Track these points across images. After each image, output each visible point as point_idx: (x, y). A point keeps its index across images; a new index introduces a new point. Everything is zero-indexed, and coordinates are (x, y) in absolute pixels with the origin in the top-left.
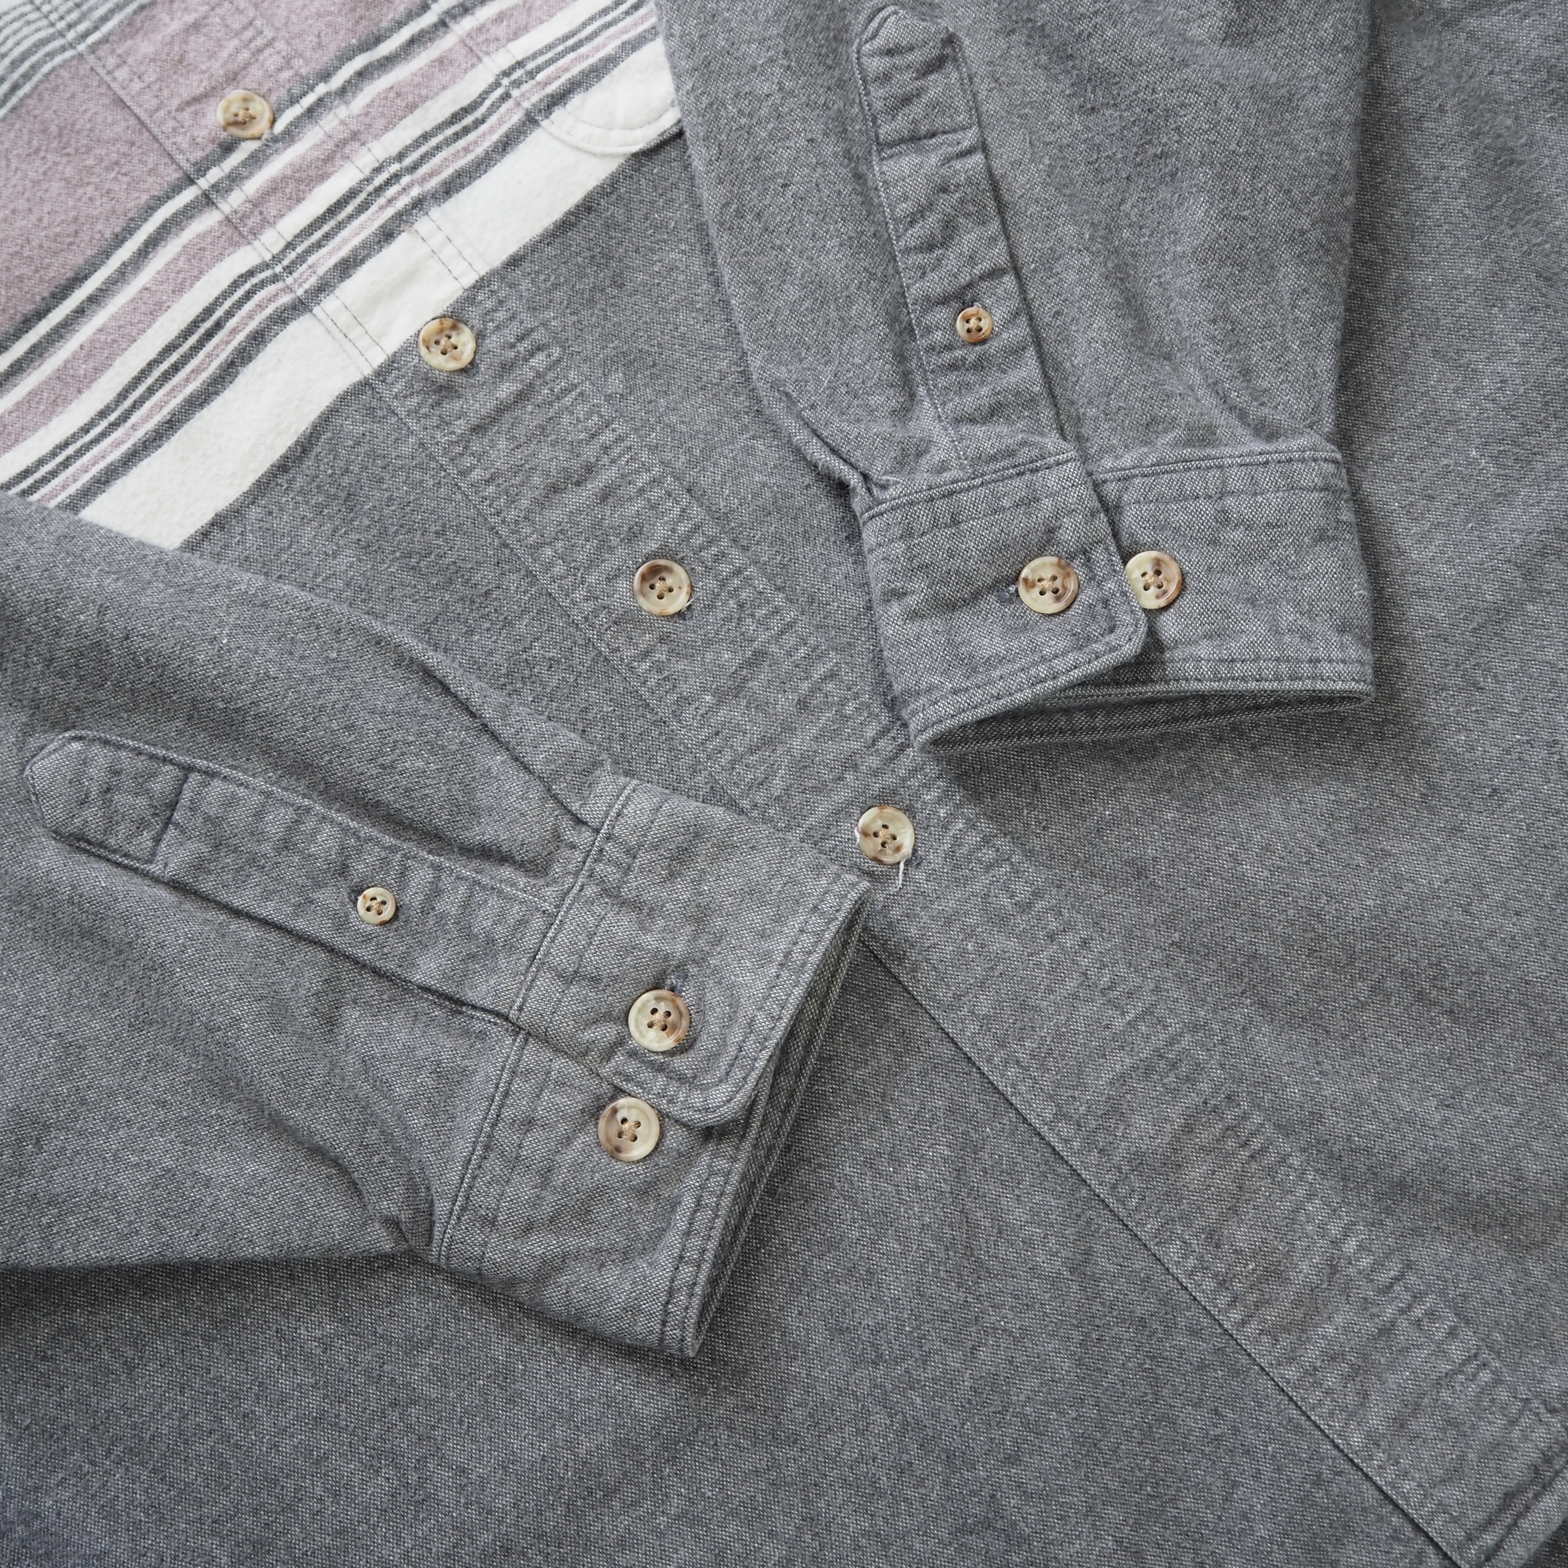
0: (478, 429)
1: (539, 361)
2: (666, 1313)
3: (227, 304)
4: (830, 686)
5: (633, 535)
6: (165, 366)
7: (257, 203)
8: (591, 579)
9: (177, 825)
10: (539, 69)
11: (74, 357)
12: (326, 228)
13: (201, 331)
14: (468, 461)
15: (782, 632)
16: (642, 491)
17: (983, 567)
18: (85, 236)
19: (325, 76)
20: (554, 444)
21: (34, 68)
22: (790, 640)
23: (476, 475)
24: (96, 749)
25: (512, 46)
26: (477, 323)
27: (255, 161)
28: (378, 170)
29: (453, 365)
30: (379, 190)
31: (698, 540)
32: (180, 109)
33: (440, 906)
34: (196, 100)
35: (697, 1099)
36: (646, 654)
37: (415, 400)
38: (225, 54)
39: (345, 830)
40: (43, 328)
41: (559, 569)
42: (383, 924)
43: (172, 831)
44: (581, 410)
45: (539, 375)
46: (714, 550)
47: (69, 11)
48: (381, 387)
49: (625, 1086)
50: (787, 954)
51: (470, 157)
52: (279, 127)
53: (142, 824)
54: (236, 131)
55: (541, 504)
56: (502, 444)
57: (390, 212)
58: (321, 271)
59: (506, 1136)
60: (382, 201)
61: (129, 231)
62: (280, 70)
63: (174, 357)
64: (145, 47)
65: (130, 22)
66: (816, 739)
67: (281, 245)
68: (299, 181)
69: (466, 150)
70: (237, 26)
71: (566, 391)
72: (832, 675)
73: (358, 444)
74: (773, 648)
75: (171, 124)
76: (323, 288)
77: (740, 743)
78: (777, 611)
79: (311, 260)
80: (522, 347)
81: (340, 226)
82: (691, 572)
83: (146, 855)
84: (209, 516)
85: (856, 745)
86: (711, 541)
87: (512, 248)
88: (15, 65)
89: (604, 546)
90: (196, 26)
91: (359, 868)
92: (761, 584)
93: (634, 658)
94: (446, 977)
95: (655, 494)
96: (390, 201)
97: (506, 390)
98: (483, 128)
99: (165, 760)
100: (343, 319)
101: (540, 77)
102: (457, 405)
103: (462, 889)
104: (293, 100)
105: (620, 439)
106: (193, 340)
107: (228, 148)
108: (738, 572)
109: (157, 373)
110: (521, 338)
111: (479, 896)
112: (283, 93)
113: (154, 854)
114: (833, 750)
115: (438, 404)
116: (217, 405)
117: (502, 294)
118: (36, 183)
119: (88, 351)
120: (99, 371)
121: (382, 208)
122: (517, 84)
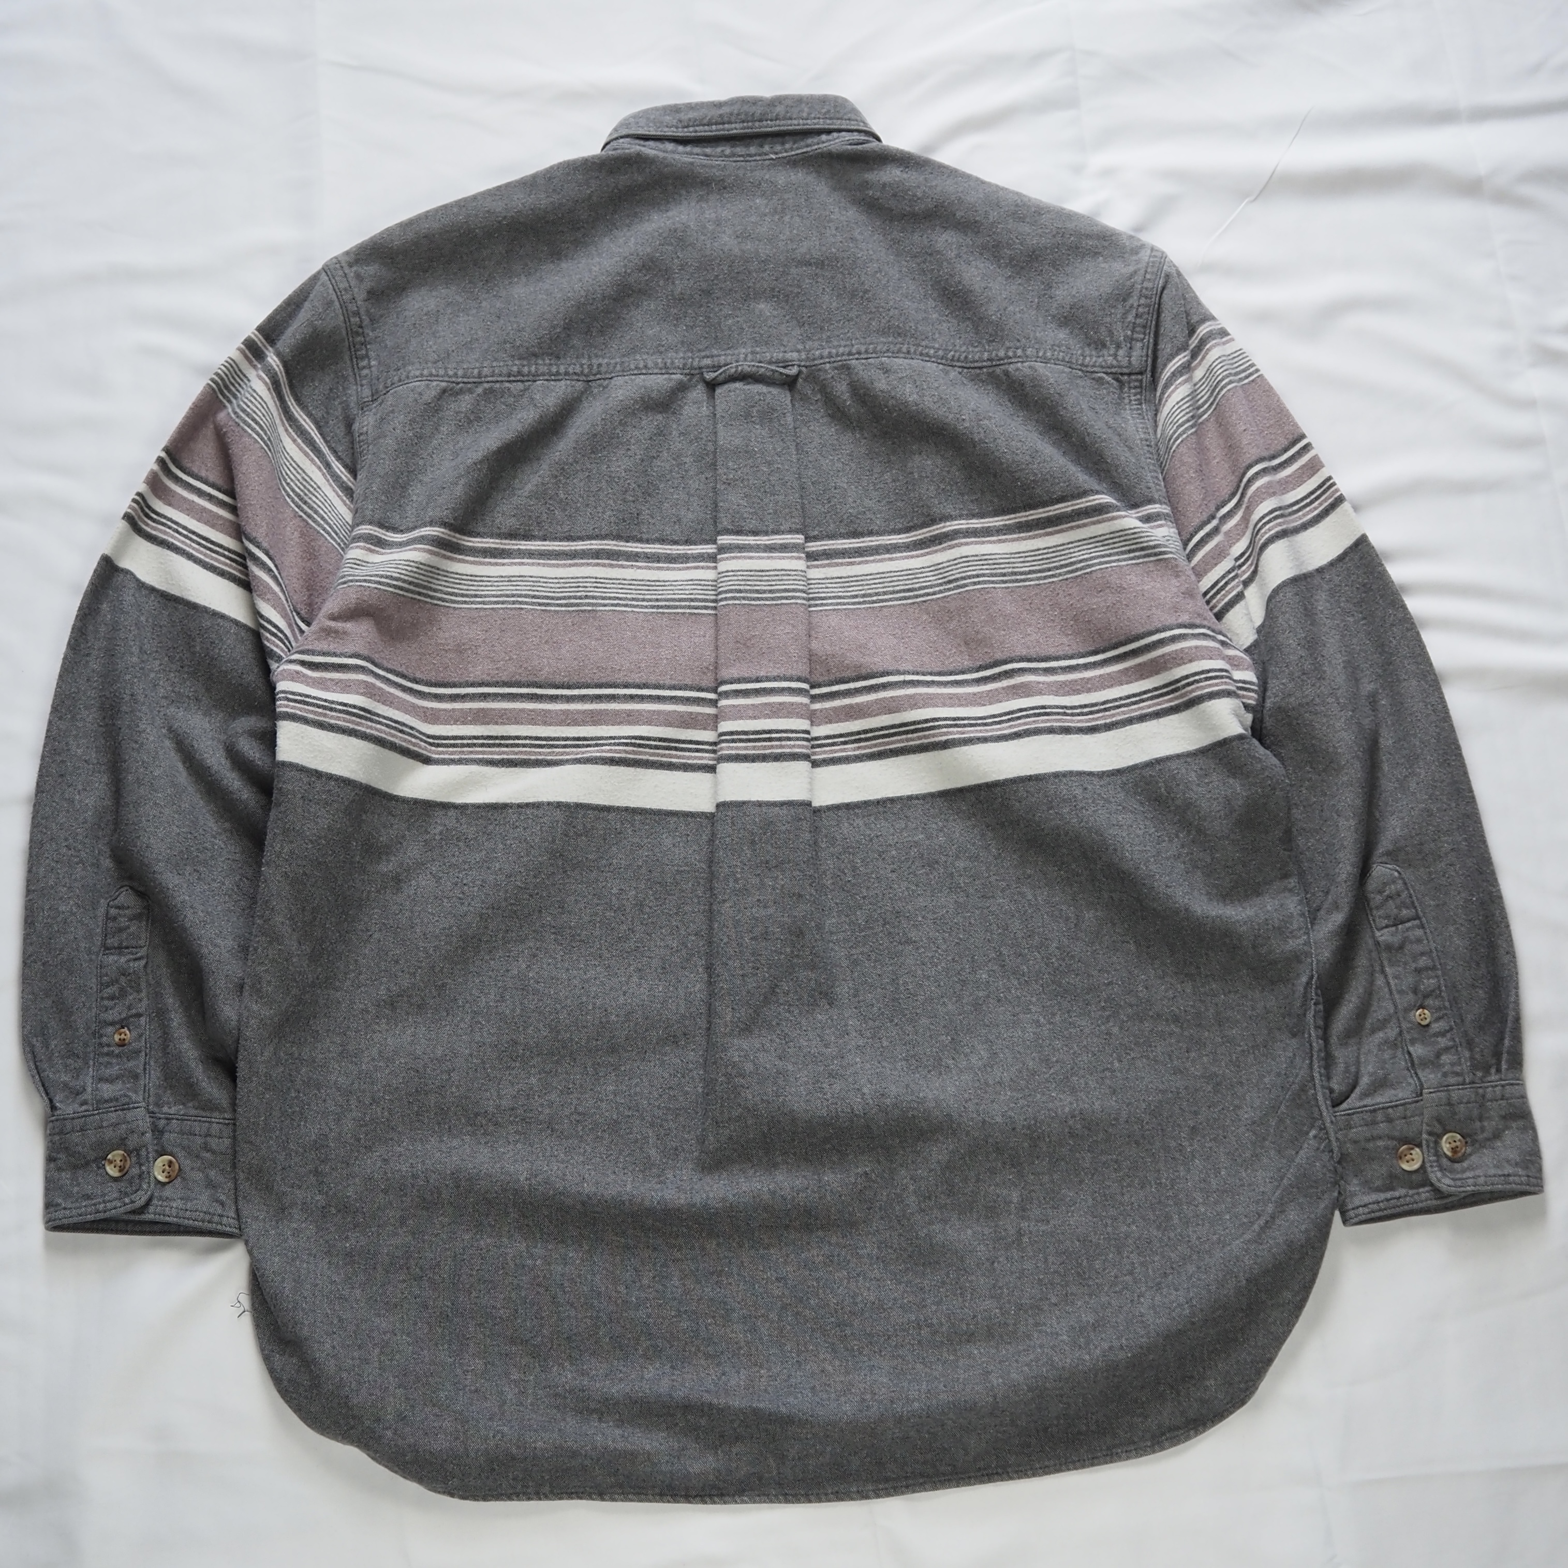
9: (1397, 929)
24: (1400, 882)
33: (1439, 1039)
42: (1419, 1024)
43: (1394, 929)
49: (1424, 1147)
53: (1388, 917)
59: (1380, 1116)
83: (1379, 926)
91: (1431, 1002)
94: (1419, 1059)
99: (1415, 908)
111: (1453, 1051)
113: (1383, 928)
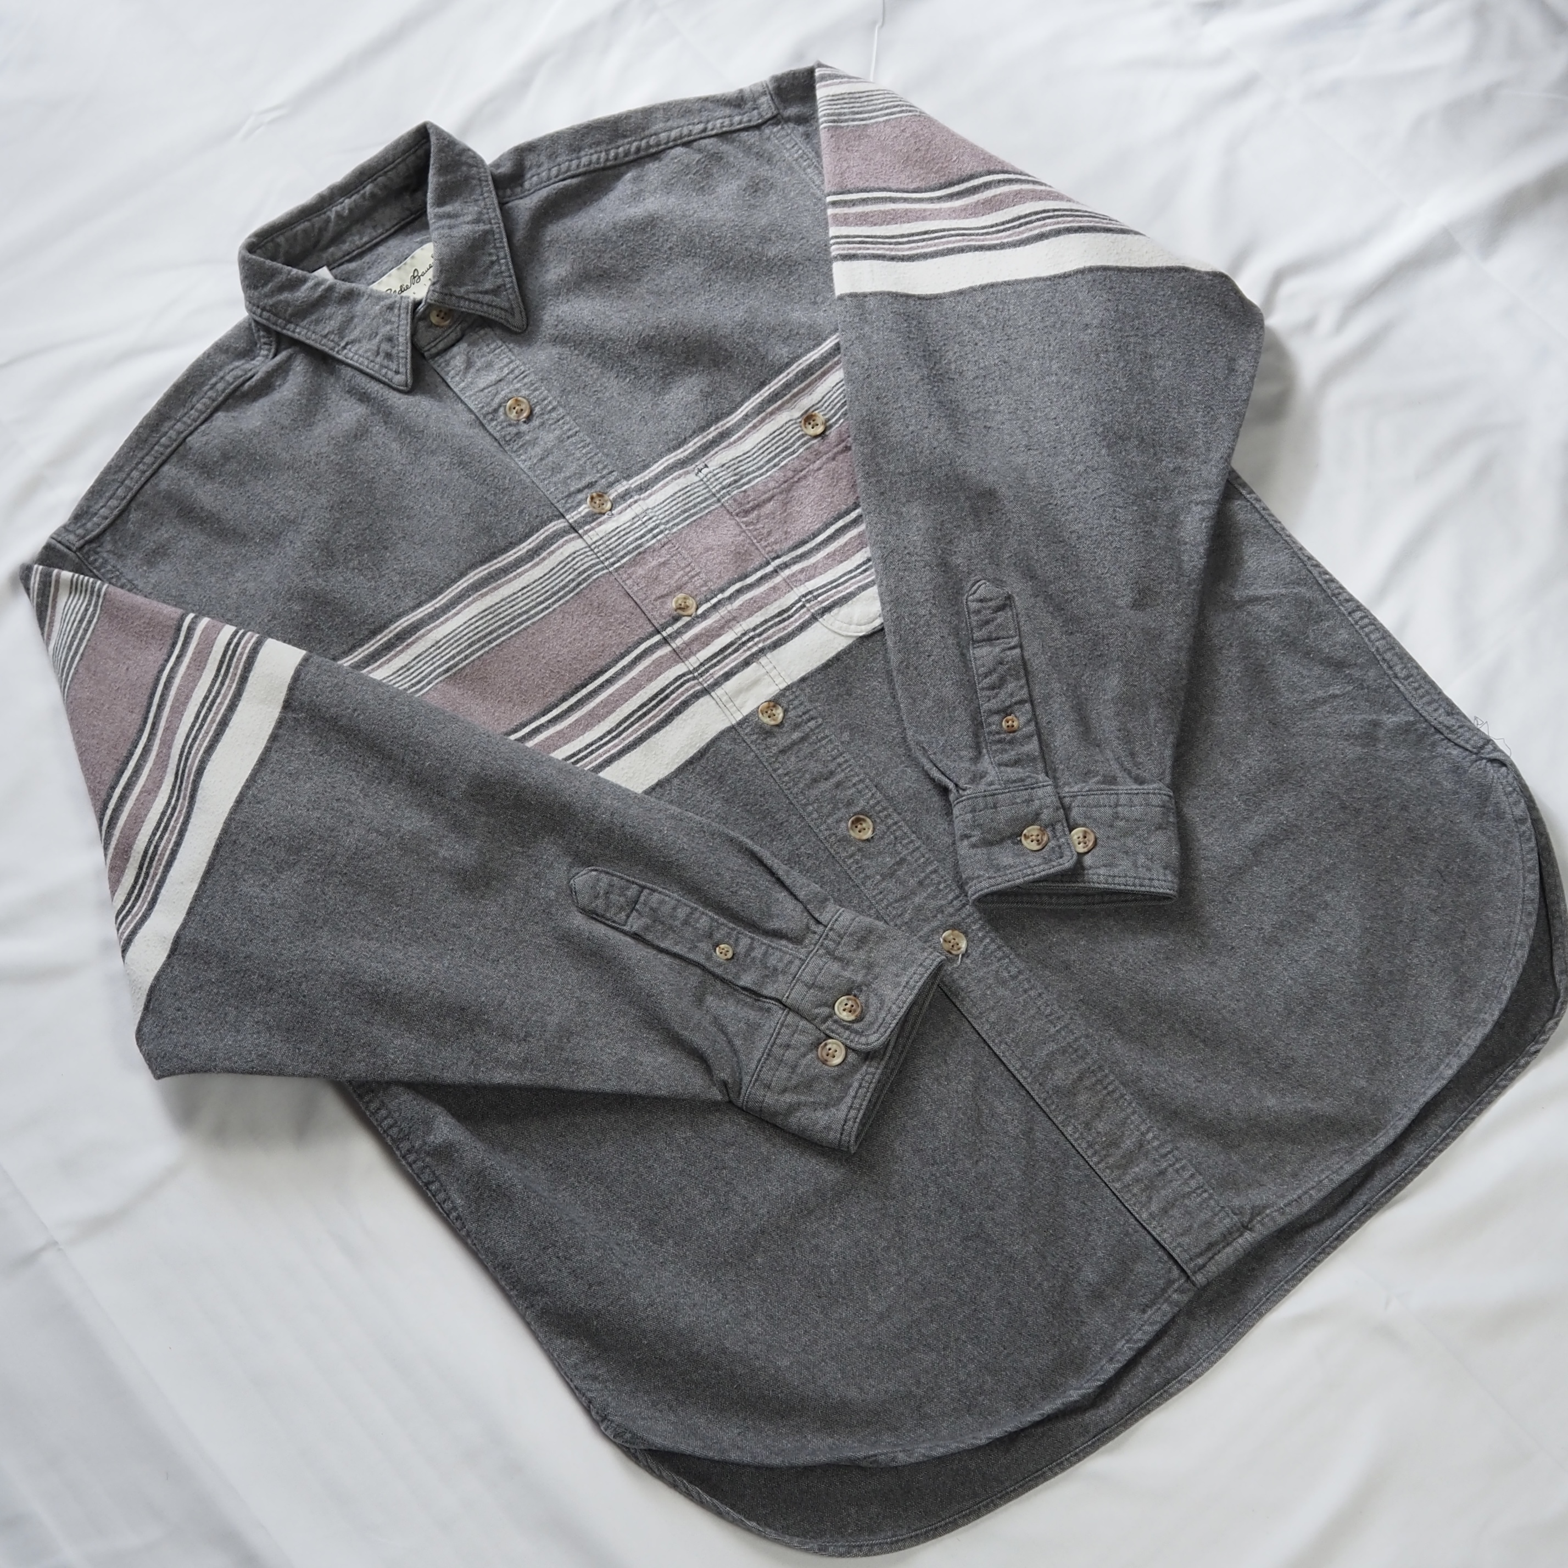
0: (783, 752)
1: (812, 724)
2: (843, 1130)
3: (672, 688)
4: (934, 876)
5: (849, 804)
6: (640, 713)
7: (688, 644)
8: (829, 821)
9: (637, 911)
10: (819, 595)
11: (598, 705)
12: (719, 658)
13: (658, 699)
14: (777, 765)
15: (914, 851)
16: (854, 785)
17: (1006, 828)
18: (607, 653)
19: (722, 590)
20: (816, 761)
21: (589, 576)
22: (917, 854)
23: (780, 771)
24: (603, 875)
25: (807, 584)
26: (785, 706)
27: (688, 626)
28: (744, 634)
29: (773, 723)
30: (744, 643)
31: (878, 808)
32: (655, 600)
33: (752, 955)
34: (662, 596)
35: (863, 1040)
36: (851, 856)
37: (754, 737)
38: (677, 577)
39: (712, 919)
40: (584, 692)
41: (815, 815)
42: (727, 960)
43: (634, 913)
44: (830, 747)
45: (812, 730)
46: (885, 813)
47: (607, 552)
48: (739, 730)
49: (831, 1034)
50: (907, 983)
51: (786, 632)
52: (700, 611)
53: (622, 909)
54: (680, 612)
55: (809, 787)
56: (793, 759)
57: (748, 653)
58: (716, 677)
59: (777, 1051)
60: (745, 648)
61: (628, 652)
62: (701, 586)
63: (645, 709)
64: (641, 571)
65: (634, 559)
66: (926, 898)
67: (698, 664)
68: (708, 636)
69: (784, 629)
70: (683, 565)
71: (823, 738)
72: (935, 871)
73: (727, 754)
74: (909, 858)
75: (651, 606)
76: (717, 684)
77: (891, 897)
78: (912, 841)
79: (711, 671)
80: (804, 717)
81: (725, 658)
82: (874, 822)
83: (623, 922)
84: (656, 781)
85: (943, 902)
86: (885, 809)
87: (803, 674)
88: (580, 574)
89: (836, 808)
90: (664, 564)
91: (718, 936)
92: (906, 829)
93: (846, 857)
94: (755, 983)
95: (860, 786)
96: (749, 649)
97: (796, 735)
98: (792, 619)
99: (633, 883)
100: (725, 698)
101: (820, 599)
102: (774, 740)
103: (764, 947)
104: (707, 600)
105: (846, 761)
106: (654, 702)
107: (676, 619)
108: (896, 823)
109: (636, 716)
110: (804, 713)
111: (771, 951)
112: (702, 597)
113: (626, 922)
114: (933, 904)
115: (765, 739)
116: (662, 732)
117: (797, 693)
118: (585, 627)
119: (604, 704)
120: (610, 713)
121: (745, 651)
122: (809, 601)
